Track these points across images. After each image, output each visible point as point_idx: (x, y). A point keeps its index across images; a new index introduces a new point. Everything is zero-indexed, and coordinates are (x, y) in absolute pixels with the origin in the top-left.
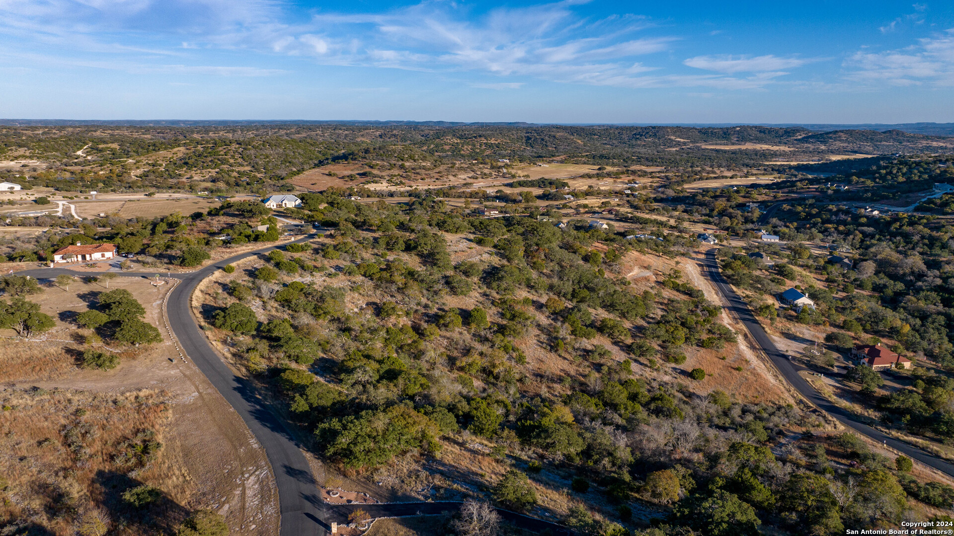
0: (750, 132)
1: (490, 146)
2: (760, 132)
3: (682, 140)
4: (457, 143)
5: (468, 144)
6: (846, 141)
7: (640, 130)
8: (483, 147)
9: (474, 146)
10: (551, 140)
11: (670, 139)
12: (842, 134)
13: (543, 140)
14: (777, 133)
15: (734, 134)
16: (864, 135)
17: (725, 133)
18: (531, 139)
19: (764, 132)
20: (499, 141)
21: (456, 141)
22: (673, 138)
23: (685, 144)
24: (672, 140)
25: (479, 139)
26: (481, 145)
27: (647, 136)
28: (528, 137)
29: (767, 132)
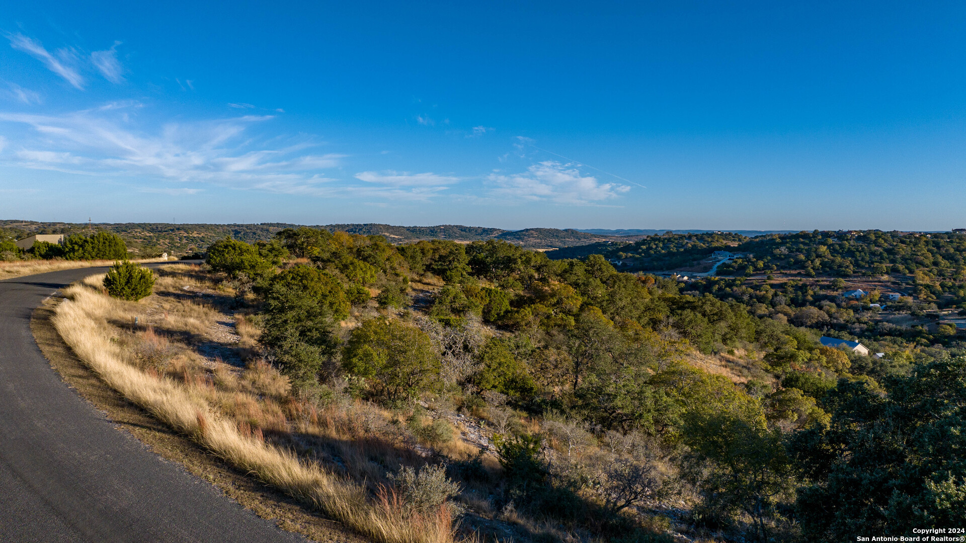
0: (455, 231)
1: (193, 240)
2: (462, 230)
3: (396, 237)
4: (150, 237)
5: (164, 238)
6: (538, 238)
7: (351, 227)
8: (184, 241)
9: (173, 239)
10: (265, 234)
11: (384, 235)
12: (533, 232)
13: (254, 233)
14: (476, 231)
15: (440, 232)
16: (550, 233)
17: (432, 231)
18: (240, 232)
19: (465, 231)
20: (202, 234)
21: (148, 235)
22: (387, 234)
23: (400, 240)
24: (387, 237)
25: (177, 232)
26: (181, 239)
27: (361, 232)
28: (236, 231)
29: (467, 230)
